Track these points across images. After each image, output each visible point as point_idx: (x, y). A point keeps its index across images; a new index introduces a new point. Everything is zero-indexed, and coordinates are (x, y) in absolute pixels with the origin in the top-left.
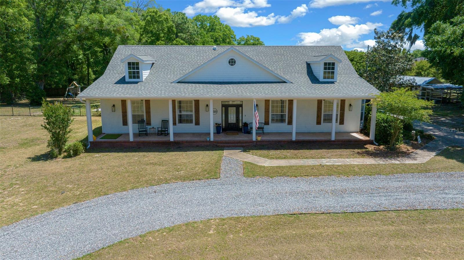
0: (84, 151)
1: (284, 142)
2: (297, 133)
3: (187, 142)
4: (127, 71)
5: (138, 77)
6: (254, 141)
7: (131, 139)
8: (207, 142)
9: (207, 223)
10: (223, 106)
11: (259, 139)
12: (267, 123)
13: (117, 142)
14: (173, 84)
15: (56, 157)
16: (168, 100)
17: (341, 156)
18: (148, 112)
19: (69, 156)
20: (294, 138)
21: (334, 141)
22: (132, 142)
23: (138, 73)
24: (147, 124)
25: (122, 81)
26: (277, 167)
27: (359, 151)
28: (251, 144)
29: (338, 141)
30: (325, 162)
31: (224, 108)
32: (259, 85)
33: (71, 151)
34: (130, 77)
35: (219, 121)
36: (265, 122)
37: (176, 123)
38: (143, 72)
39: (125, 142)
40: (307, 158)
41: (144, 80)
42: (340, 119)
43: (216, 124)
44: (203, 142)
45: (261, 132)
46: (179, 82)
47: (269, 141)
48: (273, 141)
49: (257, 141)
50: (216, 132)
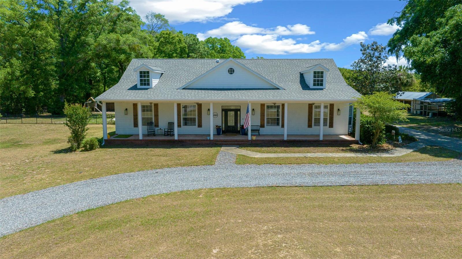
0: (99, 147)
1: (277, 141)
2: (288, 135)
3: (189, 140)
4: (139, 78)
5: (148, 84)
6: (250, 140)
7: (141, 138)
8: (207, 140)
9: (198, 192)
10: (223, 110)
11: (254, 138)
12: (262, 126)
13: (128, 140)
14: (179, 90)
15: (75, 151)
16: (174, 103)
17: (325, 152)
18: (156, 116)
19: (86, 150)
20: (285, 138)
21: (322, 141)
22: (141, 140)
23: (148, 80)
24: (155, 126)
25: (135, 88)
26: (265, 158)
27: (344, 148)
28: (246, 142)
29: (327, 141)
30: (309, 155)
31: (224, 112)
32: (254, 91)
33: (88, 145)
34: (141, 84)
35: (220, 124)
36: (261, 125)
37: (181, 126)
38: (153, 80)
39: (134, 140)
40: (294, 153)
41: (153, 87)
42: (330, 123)
43: (217, 126)
44: (204, 140)
45: (257, 133)
46: (184, 89)
47: (263, 141)
48: (266, 141)
49: (252, 141)
50: (217, 134)
